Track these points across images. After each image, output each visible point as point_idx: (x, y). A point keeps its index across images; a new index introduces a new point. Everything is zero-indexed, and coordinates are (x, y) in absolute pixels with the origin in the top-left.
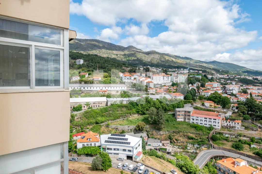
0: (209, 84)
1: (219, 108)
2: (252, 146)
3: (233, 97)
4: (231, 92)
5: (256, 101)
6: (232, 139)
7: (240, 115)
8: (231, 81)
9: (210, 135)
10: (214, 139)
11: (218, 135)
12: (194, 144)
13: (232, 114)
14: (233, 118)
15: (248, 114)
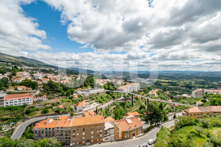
0: (20, 73)
1: (30, 89)
2: (53, 108)
3: (39, 81)
4: (38, 78)
5: (53, 82)
6: (41, 108)
7: (45, 92)
8: (36, 71)
9: (24, 111)
10: (28, 113)
11: (31, 109)
12: (9, 124)
13: (40, 92)
14: (41, 94)
15: (49, 90)
